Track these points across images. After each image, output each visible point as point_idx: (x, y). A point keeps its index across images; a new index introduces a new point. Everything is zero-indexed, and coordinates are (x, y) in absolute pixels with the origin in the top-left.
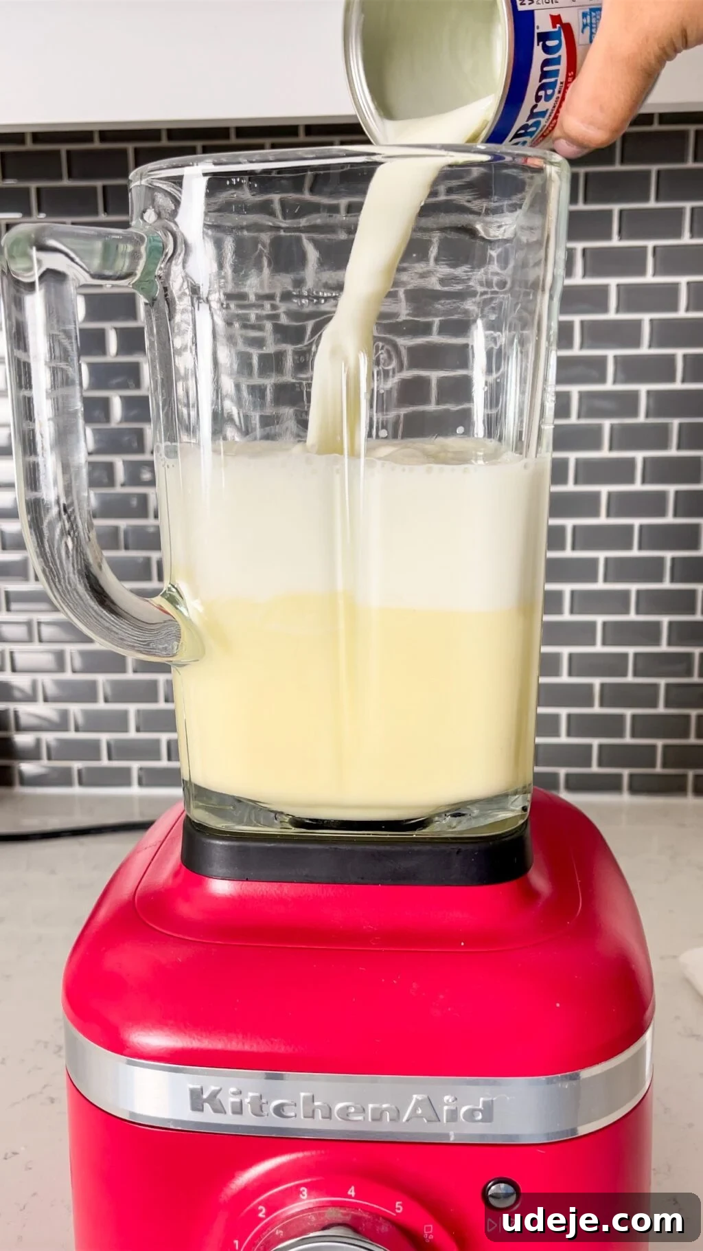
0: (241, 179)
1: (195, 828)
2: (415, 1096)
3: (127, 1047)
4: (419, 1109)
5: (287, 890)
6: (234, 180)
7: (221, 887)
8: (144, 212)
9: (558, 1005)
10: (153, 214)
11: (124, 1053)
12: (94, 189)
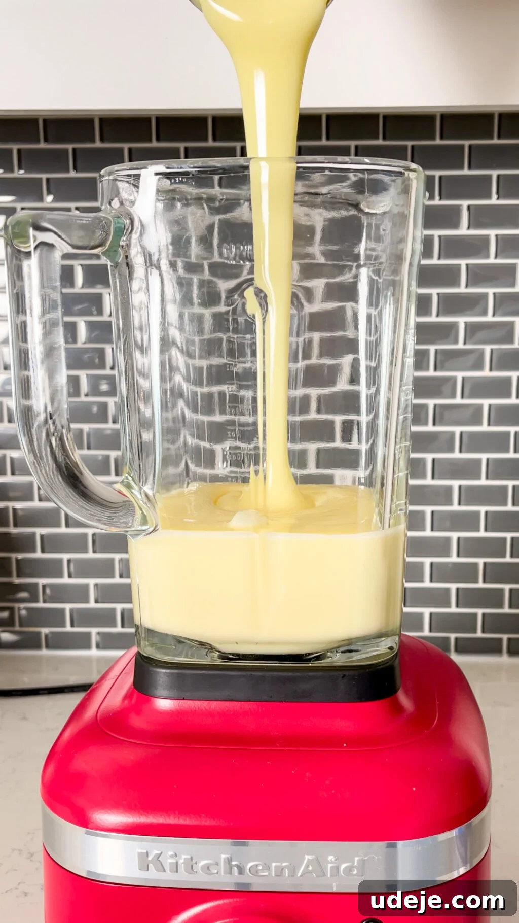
0: (183, 178)
1: (144, 661)
2: (307, 857)
3: (91, 822)
4: (310, 866)
5: (214, 705)
6: (177, 179)
7: (164, 704)
8: (112, 200)
9: (414, 789)
10: (118, 202)
11: (89, 826)
12: (66, 151)
